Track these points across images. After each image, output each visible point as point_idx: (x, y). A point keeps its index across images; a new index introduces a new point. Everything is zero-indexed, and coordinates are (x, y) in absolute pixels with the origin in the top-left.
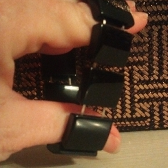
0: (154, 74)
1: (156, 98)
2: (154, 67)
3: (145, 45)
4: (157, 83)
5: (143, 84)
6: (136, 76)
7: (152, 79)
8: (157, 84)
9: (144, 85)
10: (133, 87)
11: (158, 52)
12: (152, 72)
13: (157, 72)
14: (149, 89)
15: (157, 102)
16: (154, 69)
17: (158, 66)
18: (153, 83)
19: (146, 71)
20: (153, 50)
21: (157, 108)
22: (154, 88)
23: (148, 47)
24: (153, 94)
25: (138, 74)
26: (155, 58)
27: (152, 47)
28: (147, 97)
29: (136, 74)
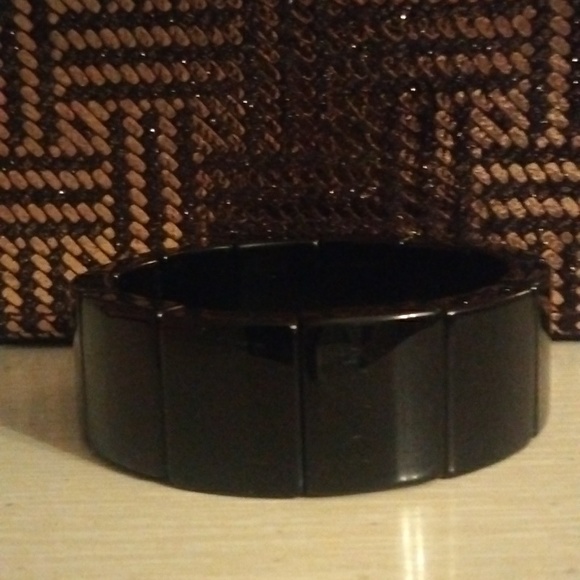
0: (550, 124)
1: (555, 218)
2: (552, 97)
3: (521, 13)
4: (562, 159)
5: (506, 161)
6: (482, 129)
7: (542, 143)
8: (560, 165)
9: (510, 164)
10: (470, 171)
11: (568, 39)
12: (543, 118)
13: (562, 118)
14: (530, 181)
15: (558, 233)
16: (549, 107)
17: (565, 95)
18: (544, 161)
19: (519, 110)
20: (552, 29)
21: (556, 256)
22: (548, 177)
23: (533, 21)
24: (541, 201)
25: (490, 123)
26: (556, 61)
27: (549, 20)
28: (520, 214)
29: (483, 123)
